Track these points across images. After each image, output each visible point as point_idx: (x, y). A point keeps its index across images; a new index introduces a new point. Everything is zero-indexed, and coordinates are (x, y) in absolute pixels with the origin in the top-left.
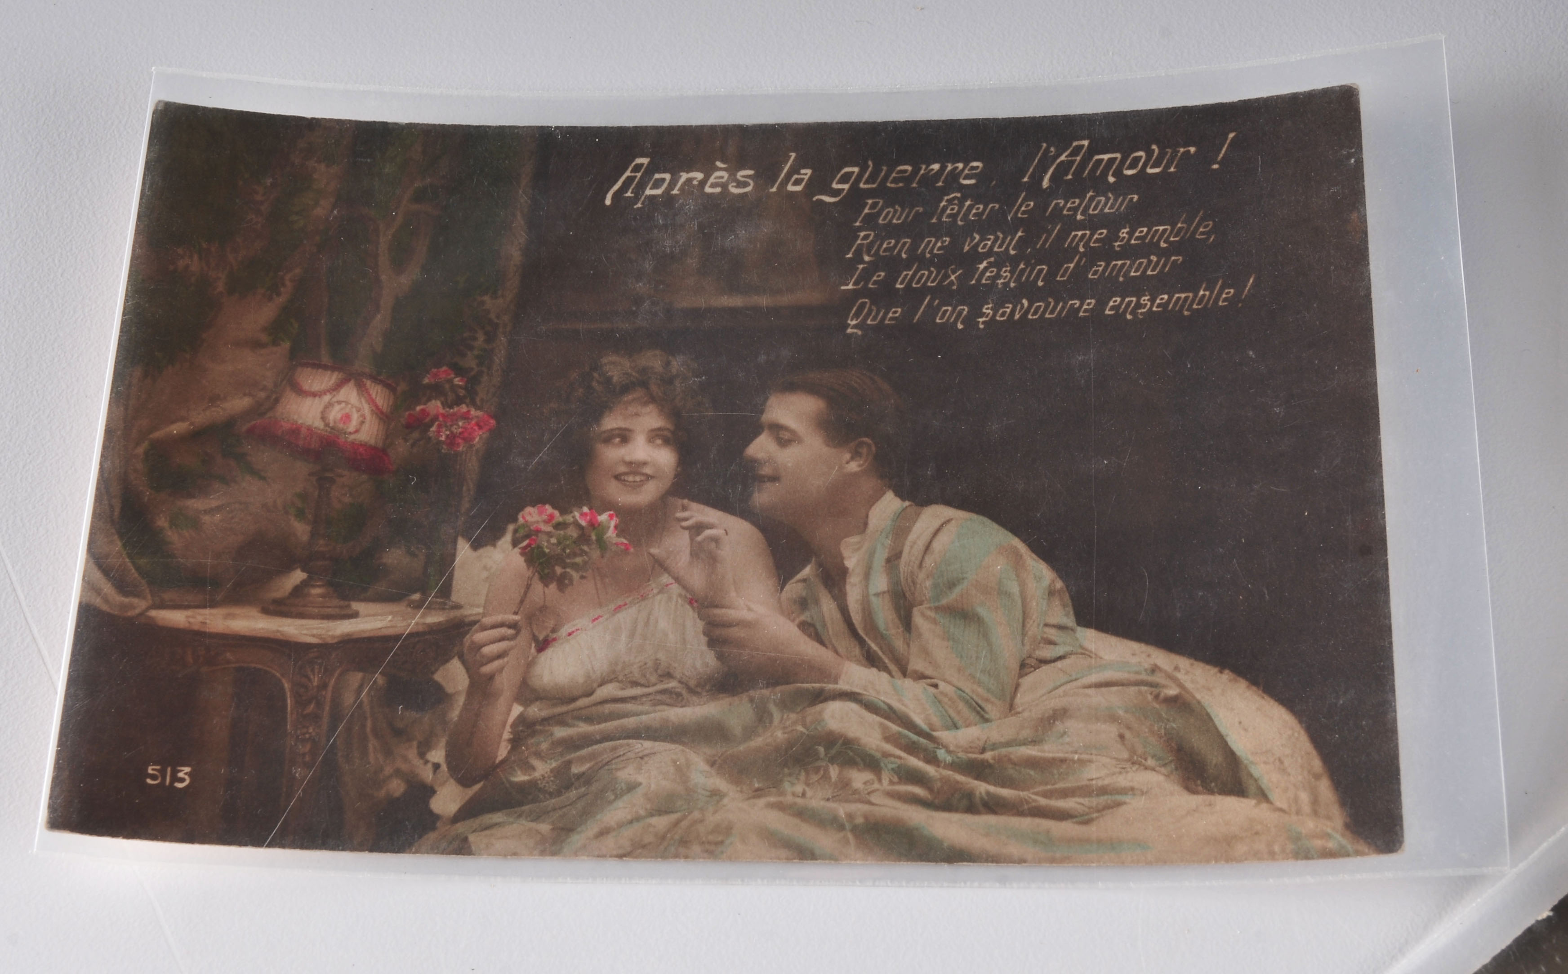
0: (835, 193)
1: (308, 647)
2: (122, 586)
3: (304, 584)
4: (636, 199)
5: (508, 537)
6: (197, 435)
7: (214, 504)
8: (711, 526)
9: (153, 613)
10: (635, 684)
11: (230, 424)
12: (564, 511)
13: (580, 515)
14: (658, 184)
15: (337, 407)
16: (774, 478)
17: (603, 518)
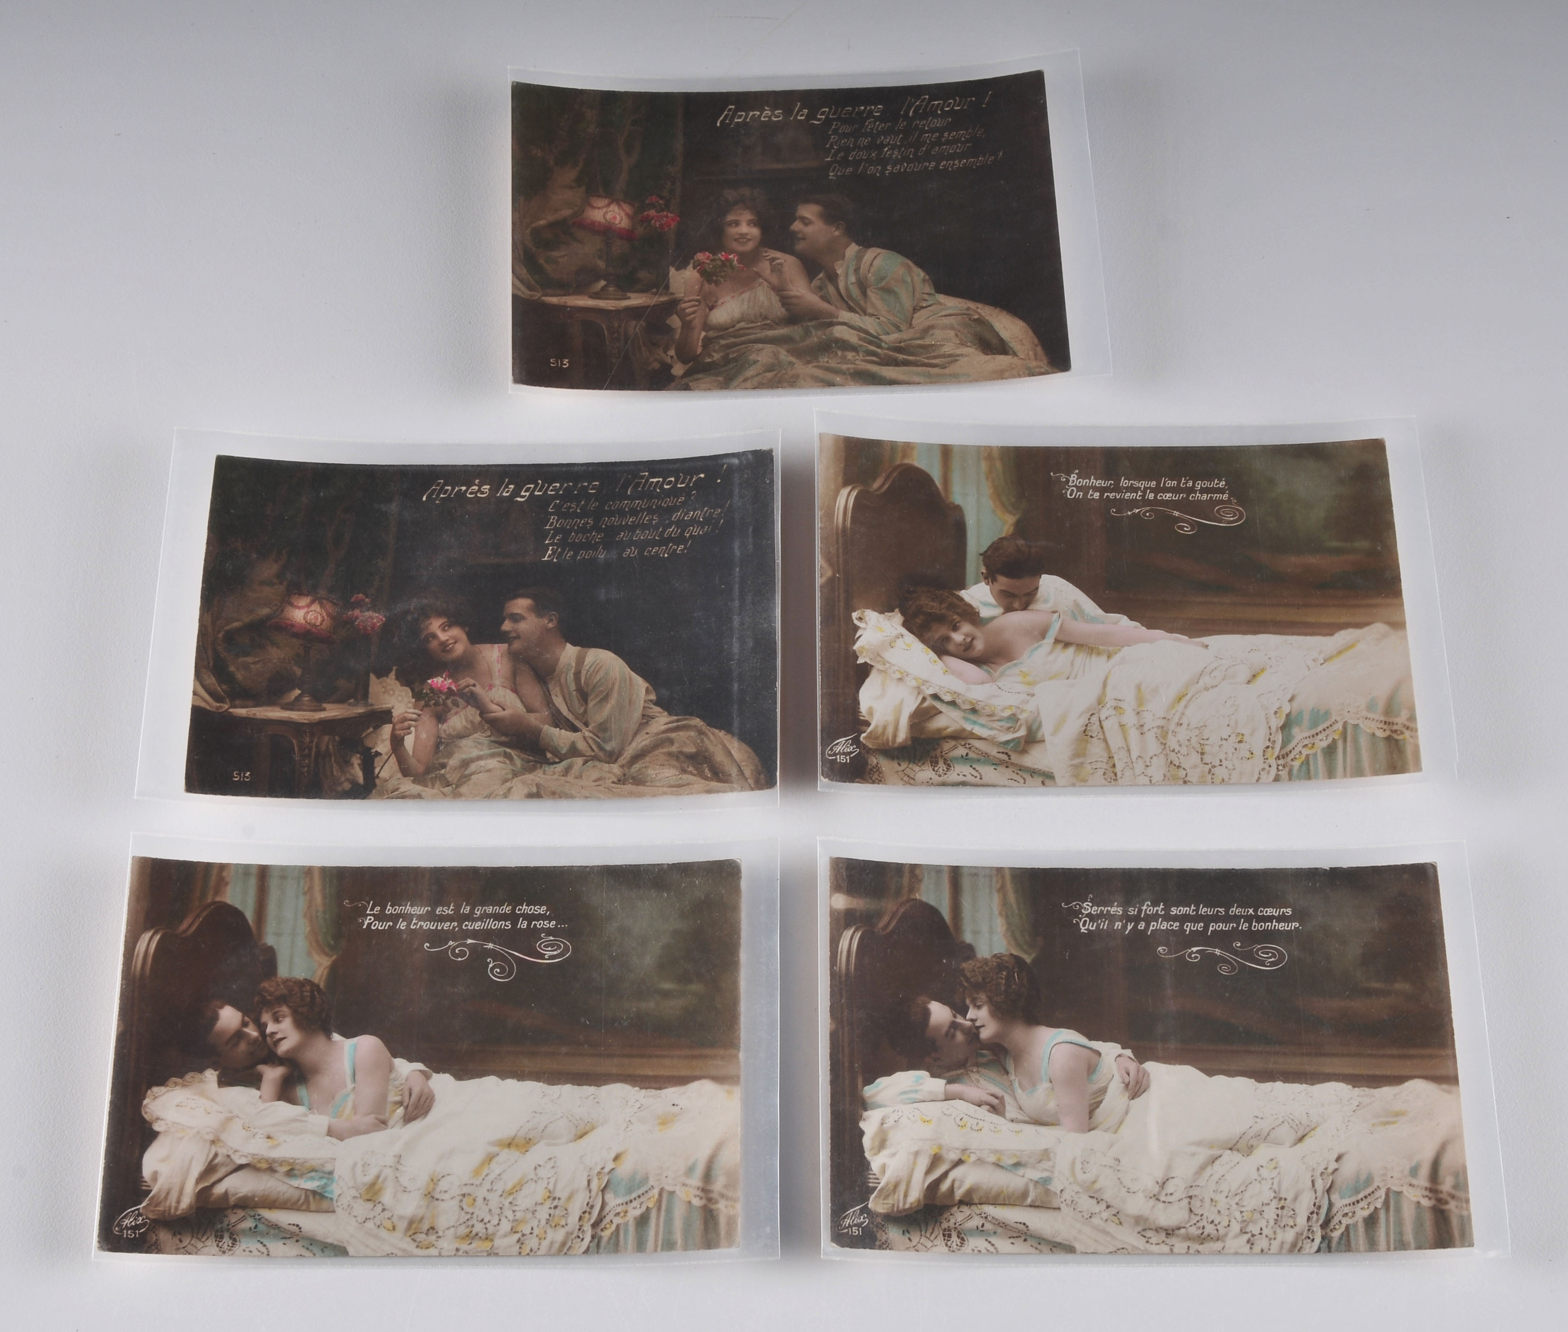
0: (819, 120)
1: (612, 311)
2: (529, 287)
3: (605, 286)
4: (731, 123)
5: (691, 265)
6: (551, 225)
7: (563, 253)
8: (778, 259)
9: (543, 298)
10: (752, 322)
11: (565, 220)
12: (714, 254)
13: (721, 256)
14: (740, 117)
15: (610, 214)
16: (804, 239)
17: (731, 256)
